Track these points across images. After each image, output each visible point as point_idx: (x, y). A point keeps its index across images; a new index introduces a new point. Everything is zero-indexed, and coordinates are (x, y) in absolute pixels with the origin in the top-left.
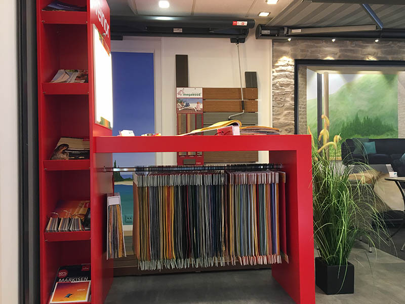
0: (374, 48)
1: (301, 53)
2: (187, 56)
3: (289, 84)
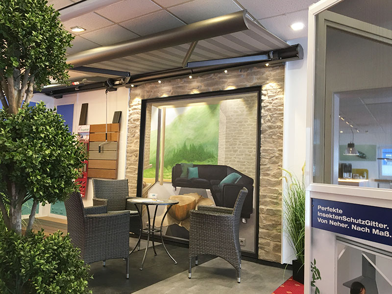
2: (88, 104)
3: (138, 119)
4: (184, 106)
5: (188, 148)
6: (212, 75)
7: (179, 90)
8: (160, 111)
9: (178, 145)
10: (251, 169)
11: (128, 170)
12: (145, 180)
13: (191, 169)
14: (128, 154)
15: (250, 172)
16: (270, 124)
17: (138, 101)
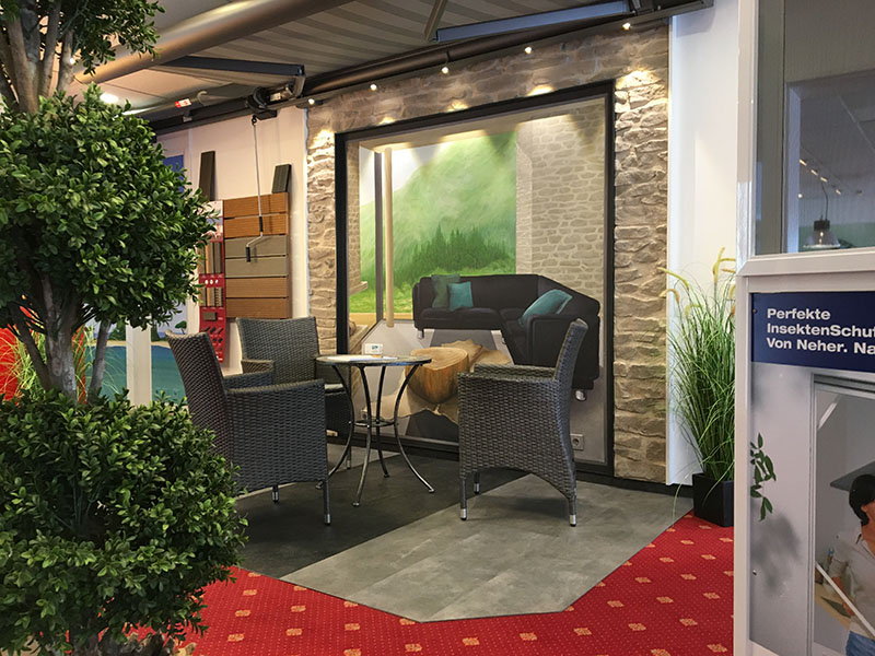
2: (214, 152)
3: (329, 181)
4: (434, 141)
5: (448, 240)
6: (497, 61)
7: (421, 105)
8: (377, 157)
9: (423, 235)
10: (593, 280)
11: (315, 298)
12: (353, 317)
13: (456, 287)
14: (313, 262)
15: (591, 285)
16: (634, 170)
17: (326, 137)
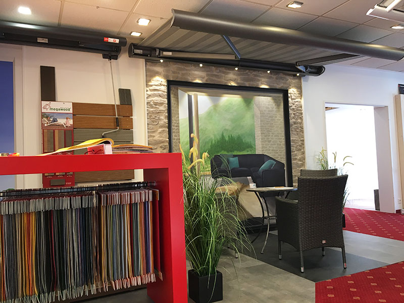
0: (234, 75)
1: (173, 75)
2: (56, 68)
4: (220, 96)
5: (227, 139)
8: (189, 97)
9: (215, 136)
16: (294, 120)
17: (160, 80)
